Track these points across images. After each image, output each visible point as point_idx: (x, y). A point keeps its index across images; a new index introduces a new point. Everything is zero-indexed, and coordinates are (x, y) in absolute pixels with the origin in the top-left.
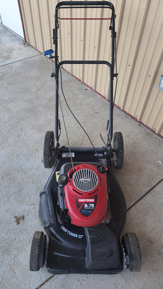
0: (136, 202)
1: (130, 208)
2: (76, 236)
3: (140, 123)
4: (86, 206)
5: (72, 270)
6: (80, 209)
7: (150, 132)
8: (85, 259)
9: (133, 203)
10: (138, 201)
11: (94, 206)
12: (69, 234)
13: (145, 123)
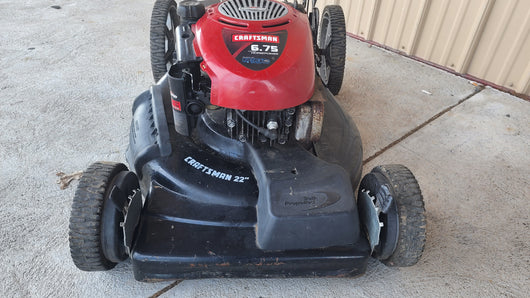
0: (383, 150)
1: (368, 160)
2: (229, 177)
3: (371, 43)
4: (254, 48)
5: (211, 253)
6: (236, 54)
7: (394, 54)
8: (253, 229)
9: (375, 151)
10: (386, 148)
11: (277, 50)
12: (209, 173)
13: (381, 43)
